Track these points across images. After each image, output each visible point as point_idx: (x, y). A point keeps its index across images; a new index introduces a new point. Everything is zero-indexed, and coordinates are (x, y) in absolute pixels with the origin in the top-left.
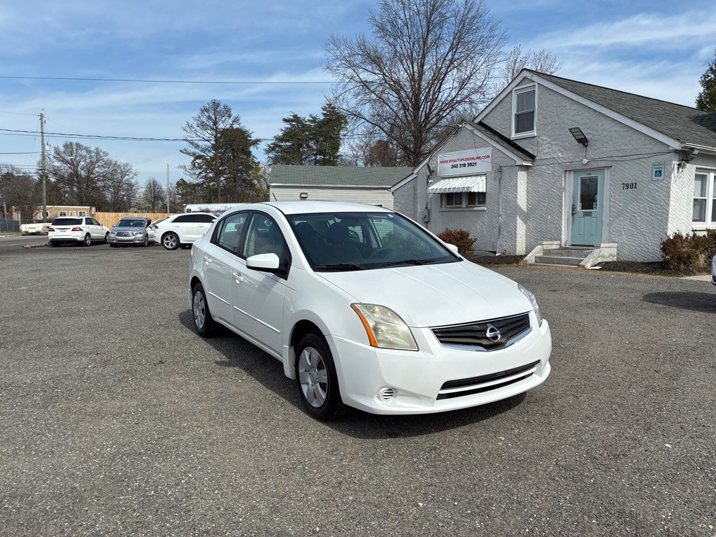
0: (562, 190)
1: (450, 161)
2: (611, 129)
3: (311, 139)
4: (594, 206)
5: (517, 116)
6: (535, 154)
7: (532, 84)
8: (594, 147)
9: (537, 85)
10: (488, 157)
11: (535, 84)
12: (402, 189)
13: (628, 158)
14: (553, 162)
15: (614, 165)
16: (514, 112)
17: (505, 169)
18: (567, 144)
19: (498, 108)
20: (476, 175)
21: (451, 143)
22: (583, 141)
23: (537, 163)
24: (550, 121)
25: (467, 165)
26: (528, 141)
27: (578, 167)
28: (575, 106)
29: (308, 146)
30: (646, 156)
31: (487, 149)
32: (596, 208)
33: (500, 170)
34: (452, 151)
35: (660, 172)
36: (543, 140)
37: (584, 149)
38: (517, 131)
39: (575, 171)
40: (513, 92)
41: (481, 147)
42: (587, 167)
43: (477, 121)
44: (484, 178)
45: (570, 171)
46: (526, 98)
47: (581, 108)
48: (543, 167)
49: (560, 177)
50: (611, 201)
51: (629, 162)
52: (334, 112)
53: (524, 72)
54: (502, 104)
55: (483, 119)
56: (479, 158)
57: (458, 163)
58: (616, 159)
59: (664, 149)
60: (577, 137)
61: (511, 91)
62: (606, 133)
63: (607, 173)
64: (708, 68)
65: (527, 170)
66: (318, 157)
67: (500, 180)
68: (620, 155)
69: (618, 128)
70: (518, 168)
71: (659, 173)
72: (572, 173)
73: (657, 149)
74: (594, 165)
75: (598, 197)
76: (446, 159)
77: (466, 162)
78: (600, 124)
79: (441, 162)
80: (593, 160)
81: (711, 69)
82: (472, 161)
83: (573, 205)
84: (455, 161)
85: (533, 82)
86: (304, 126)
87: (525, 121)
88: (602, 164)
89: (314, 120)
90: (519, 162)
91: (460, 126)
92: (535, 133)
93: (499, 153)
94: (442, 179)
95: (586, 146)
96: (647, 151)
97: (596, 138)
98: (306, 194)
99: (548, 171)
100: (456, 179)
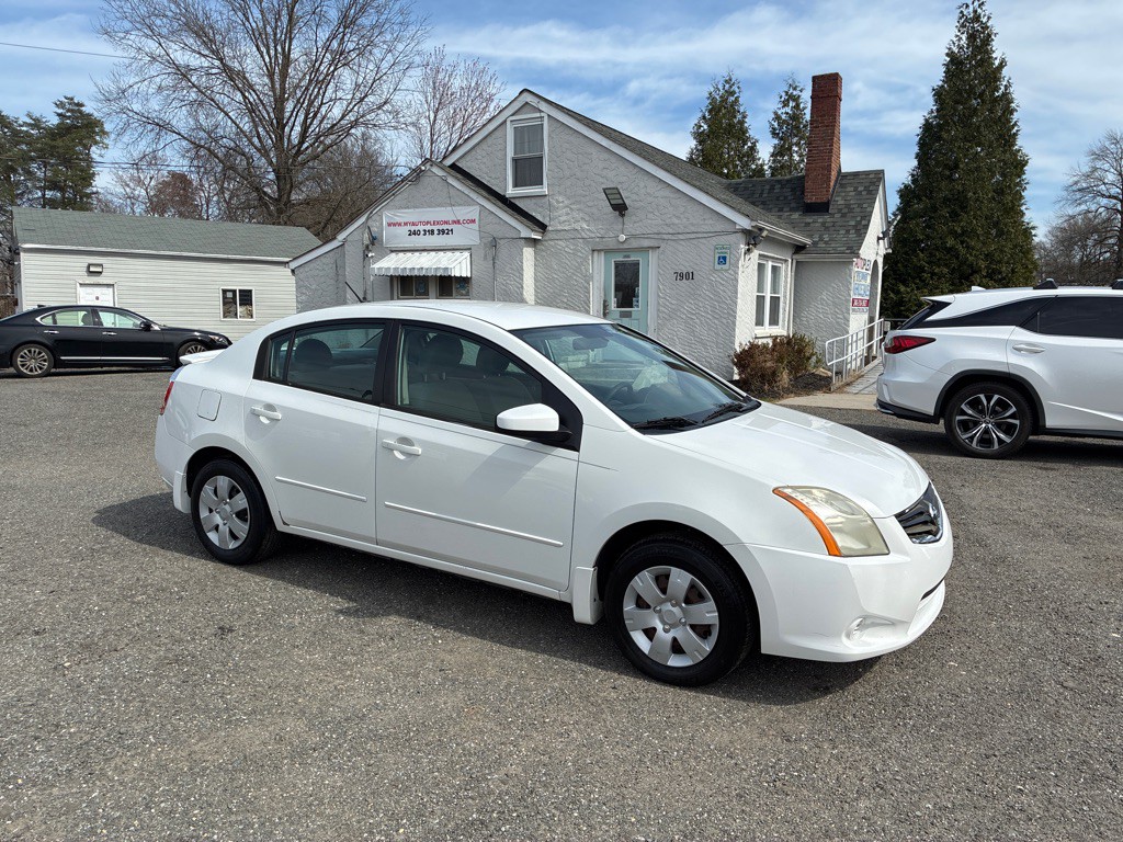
0: (588, 278)
1: (406, 224)
2: (657, 194)
3: (33, 159)
4: (635, 303)
5: (515, 161)
6: (546, 222)
7: (538, 115)
8: (634, 218)
9: (546, 118)
10: (473, 221)
11: (542, 114)
12: (312, 265)
13: (681, 237)
14: (574, 236)
15: (663, 245)
16: (510, 154)
17: (502, 242)
18: (594, 210)
19: (484, 146)
20: (453, 249)
21: (405, 194)
22: (620, 208)
23: (549, 235)
24: (567, 173)
25: (436, 232)
26: (534, 201)
27: (612, 245)
28: (606, 156)
29: (29, 173)
30: (705, 235)
31: (471, 208)
32: (638, 306)
33: (494, 243)
34: (408, 208)
35: (724, 258)
36: (558, 202)
37: (621, 219)
38: (516, 185)
39: (607, 251)
40: (508, 123)
41: (460, 205)
42: (625, 246)
43: (449, 162)
44: (467, 254)
45: (599, 251)
46: (528, 135)
47: (613, 159)
48: (560, 242)
49: (585, 259)
50: (659, 296)
51: (681, 242)
52: (81, 112)
53: (525, 94)
54: (489, 141)
55: (458, 160)
56: (458, 222)
57: (421, 228)
58: (665, 236)
59: (729, 228)
60: (613, 202)
61: (505, 121)
62: (650, 199)
63: (653, 257)
64: (700, 115)
65: (535, 247)
66: (49, 194)
67: (494, 259)
68: (671, 231)
69: (667, 193)
70: (523, 241)
71: (722, 260)
72: (603, 253)
73: (720, 226)
74: (635, 244)
75: (640, 290)
76: (398, 220)
77: (435, 228)
78: (642, 185)
79: (389, 225)
80: (634, 236)
81: (704, 117)
82: (445, 227)
83: (605, 301)
84: (414, 224)
85: (541, 111)
86: (16, 133)
87: (528, 170)
88: (646, 243)
89: (37, 123)
90: (525, 232)
91: (423, 168)
92: (545, 190)
93: (491, 217)
94: (392, 251)
95: (622, 215)
96: (707, 229)
97: (637, 205)
98: (101, 265)
99: (566, 249)
100: (417, 254)
